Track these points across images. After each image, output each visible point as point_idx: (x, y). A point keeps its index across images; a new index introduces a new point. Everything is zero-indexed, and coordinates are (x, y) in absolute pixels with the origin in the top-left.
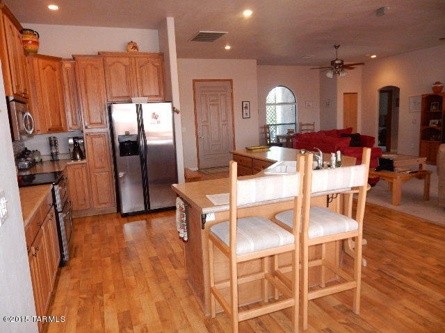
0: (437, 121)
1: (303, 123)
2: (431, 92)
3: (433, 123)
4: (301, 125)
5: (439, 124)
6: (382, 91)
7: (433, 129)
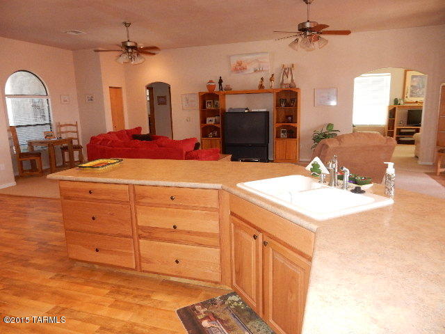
0: (213, 119)
1: (62, 123)
2: (205, 90)
3: (211, 121)
4: (60, 126)
5: (216, 122)
6: (150, 88)
7: (211, 126)
